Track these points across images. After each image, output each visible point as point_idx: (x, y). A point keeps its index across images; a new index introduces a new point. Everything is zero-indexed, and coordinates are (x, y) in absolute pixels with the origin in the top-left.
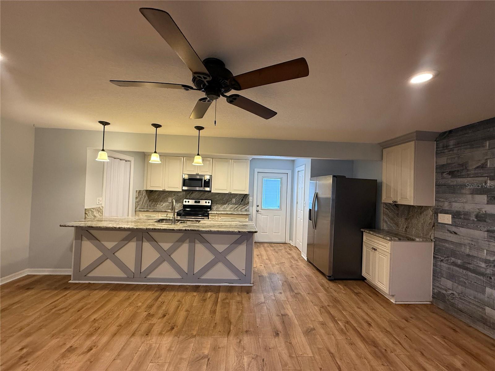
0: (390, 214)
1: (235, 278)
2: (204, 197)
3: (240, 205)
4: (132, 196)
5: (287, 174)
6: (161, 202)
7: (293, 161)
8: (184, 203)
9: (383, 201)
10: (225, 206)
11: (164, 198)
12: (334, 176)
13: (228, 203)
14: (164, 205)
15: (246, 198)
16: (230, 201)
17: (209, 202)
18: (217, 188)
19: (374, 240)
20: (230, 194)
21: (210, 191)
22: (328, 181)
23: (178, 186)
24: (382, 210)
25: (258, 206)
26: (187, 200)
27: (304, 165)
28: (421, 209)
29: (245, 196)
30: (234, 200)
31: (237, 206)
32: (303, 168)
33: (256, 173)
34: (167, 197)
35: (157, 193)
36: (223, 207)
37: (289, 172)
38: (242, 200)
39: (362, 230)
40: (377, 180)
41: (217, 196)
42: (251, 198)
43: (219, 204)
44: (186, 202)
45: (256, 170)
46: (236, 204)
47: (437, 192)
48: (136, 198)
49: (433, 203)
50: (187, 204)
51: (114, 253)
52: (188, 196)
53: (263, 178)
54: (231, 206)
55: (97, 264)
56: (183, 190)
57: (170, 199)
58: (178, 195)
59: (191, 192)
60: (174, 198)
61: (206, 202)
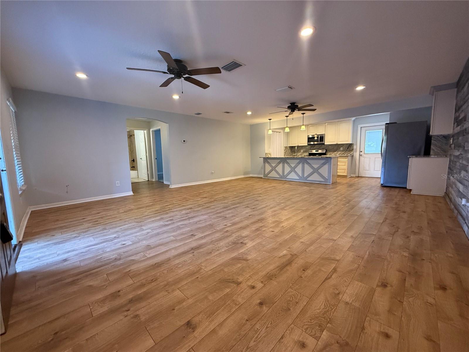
2: (322, 148)
3: (346, 151)
4: (283, 149)
8: (309, 152)
10: (336, 153)
11: (299, 150)
13: (337, 151)
14: (299, 154)
15: (351, 146)
16: (339, 149)
17: (324, 151)
18: (328, 141)
20: (339, 145)
21: (325, 144)
23: (305, 143)
24: (433, 141)
25: (361, 152)
30: (342, 149)
31: (344, 152)
33: (359, 128)
36: (334, 153)
38: (348, 148)
39: (409, 156)
41: (329, 147)
42: (355, 147)
43: (331, 151)
45: (360, 126)
47: (454, 124)
48: (285, 150)
49: (452, 132)
50: (311, 152)
51: (275, 168)
52: (312, 148)
53: (366, 130)
54: (339, 152)
55: (270, 172)
56: (308, 144)
57: (302, 151)
58: (306, 148)
59: (314, 145)
60: (304, 150)
61: (322, 151)
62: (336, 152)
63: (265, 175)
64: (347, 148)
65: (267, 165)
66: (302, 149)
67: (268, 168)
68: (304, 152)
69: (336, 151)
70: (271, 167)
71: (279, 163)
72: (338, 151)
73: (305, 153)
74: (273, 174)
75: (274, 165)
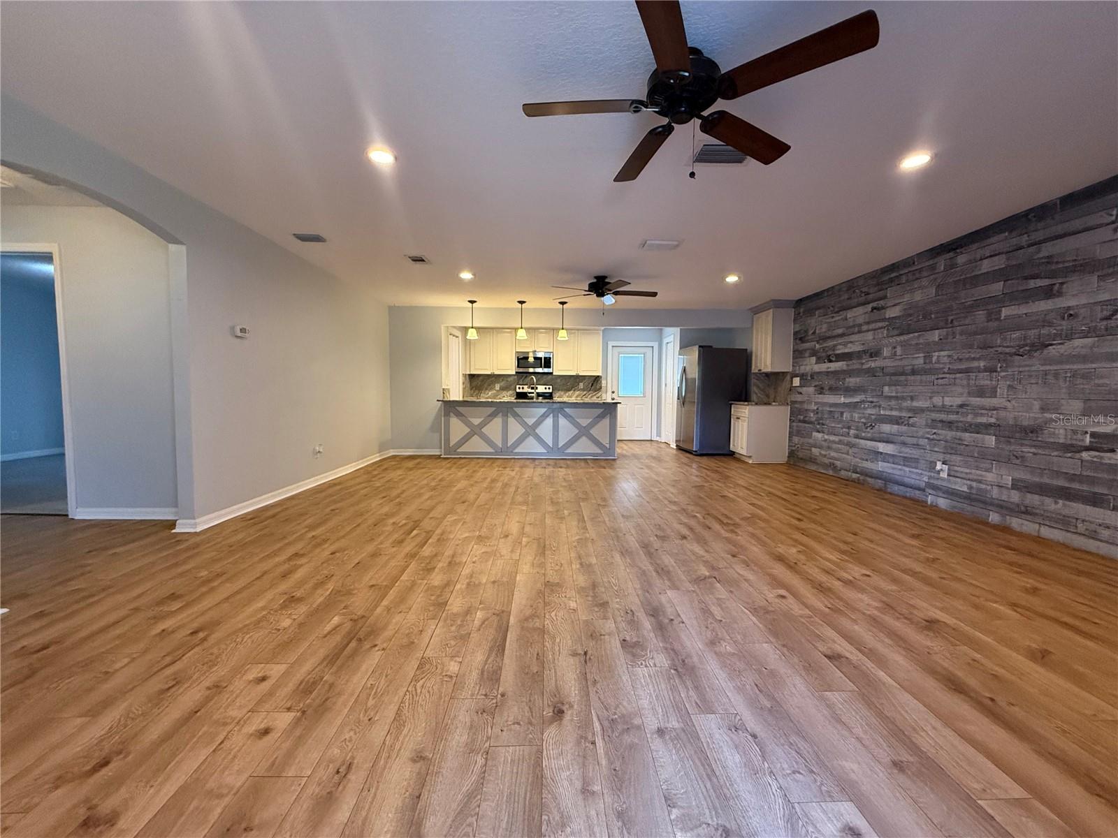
0: (761, 385)
1: (600, 451)
2: (542, 382)
3: (590, 390)
4: (461, 379)
5: (651, 348)
6: (486, 389)
7: (661, 329)
8: (518, 390)
9: (753, 371)
10: (569, 393)
11: (489, 385)
12: (700, 347)
13: (573, 389)
14: (490, 393)
15: (598, 381)
16: (577, 386)
17: (549, 388)
18: (559, 369)
19: (740, 410)
20: (577, 377)
21: (552, 373)
22: (695, 353)
23: (510, 368)
24: (753, 381)
25: (613, 392)
26: (521, 387)
27: (672, 336)
28: (782, 375)
29: (597, 379)
30: (581, 386)
31: (585, 392)
32: (671, 339)
33: (610, 347)
34: (493, 383)
35: (481, 378)
36: (567, 394)
37: (656, 345)
39: (731, 402)
40: (746, 350)
41: (559, 381)
42: (604, 382)
43: (563, 389)
44: (519, 388)
45: (611, 344)
46: (583, 390)
47: (794, 358)
48: (463, 383)
49: (791, 369)
50: (521, 390)
51: (481, 429)
52: (521, 380)
53: (619, 353)
54: (577, 393)
55: (465, 439)
56: (516, 372)
57: (497, 387)
58: (507, 381)
59: (525, 375)
60: (502, 384)
61: (546, 388)
62: (572, 392)
63: (449, 450)
64: (591, 385)
65: (455, 422)
66: (498, 383)
67: (458, 429)
68: (502, 389)
69: (570, 391)
70: (469, 427)
71: (493, 415)
72: (574, 391)
73: (505, 392)
74: (476, 445)
75: (476, 421)
